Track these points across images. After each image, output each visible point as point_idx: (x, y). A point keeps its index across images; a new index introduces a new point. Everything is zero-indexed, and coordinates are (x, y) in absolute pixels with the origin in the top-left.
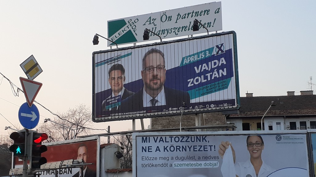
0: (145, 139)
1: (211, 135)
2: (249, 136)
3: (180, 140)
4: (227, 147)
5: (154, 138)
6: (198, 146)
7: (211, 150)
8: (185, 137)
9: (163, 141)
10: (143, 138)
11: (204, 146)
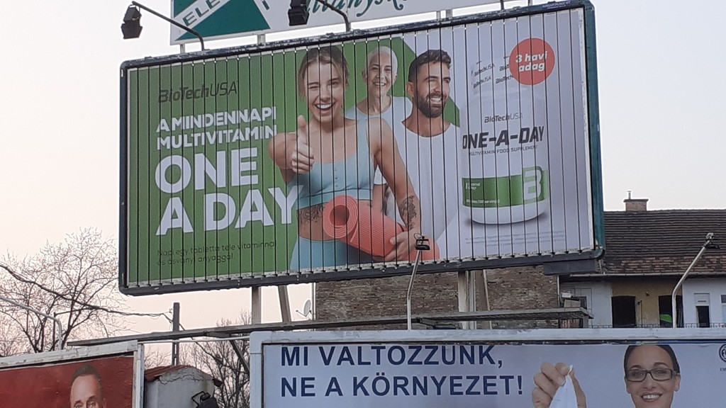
0: (291, 354)
1: (508, 342)
2: (632, 345)
3: (407, 359)
4: (559, 380)
5: (321, 349)
6: (464, 378)
7: (507, 392)
8: (423, 346)
9: (350, 359)
10: (285, 351)
11: (485, 378)
